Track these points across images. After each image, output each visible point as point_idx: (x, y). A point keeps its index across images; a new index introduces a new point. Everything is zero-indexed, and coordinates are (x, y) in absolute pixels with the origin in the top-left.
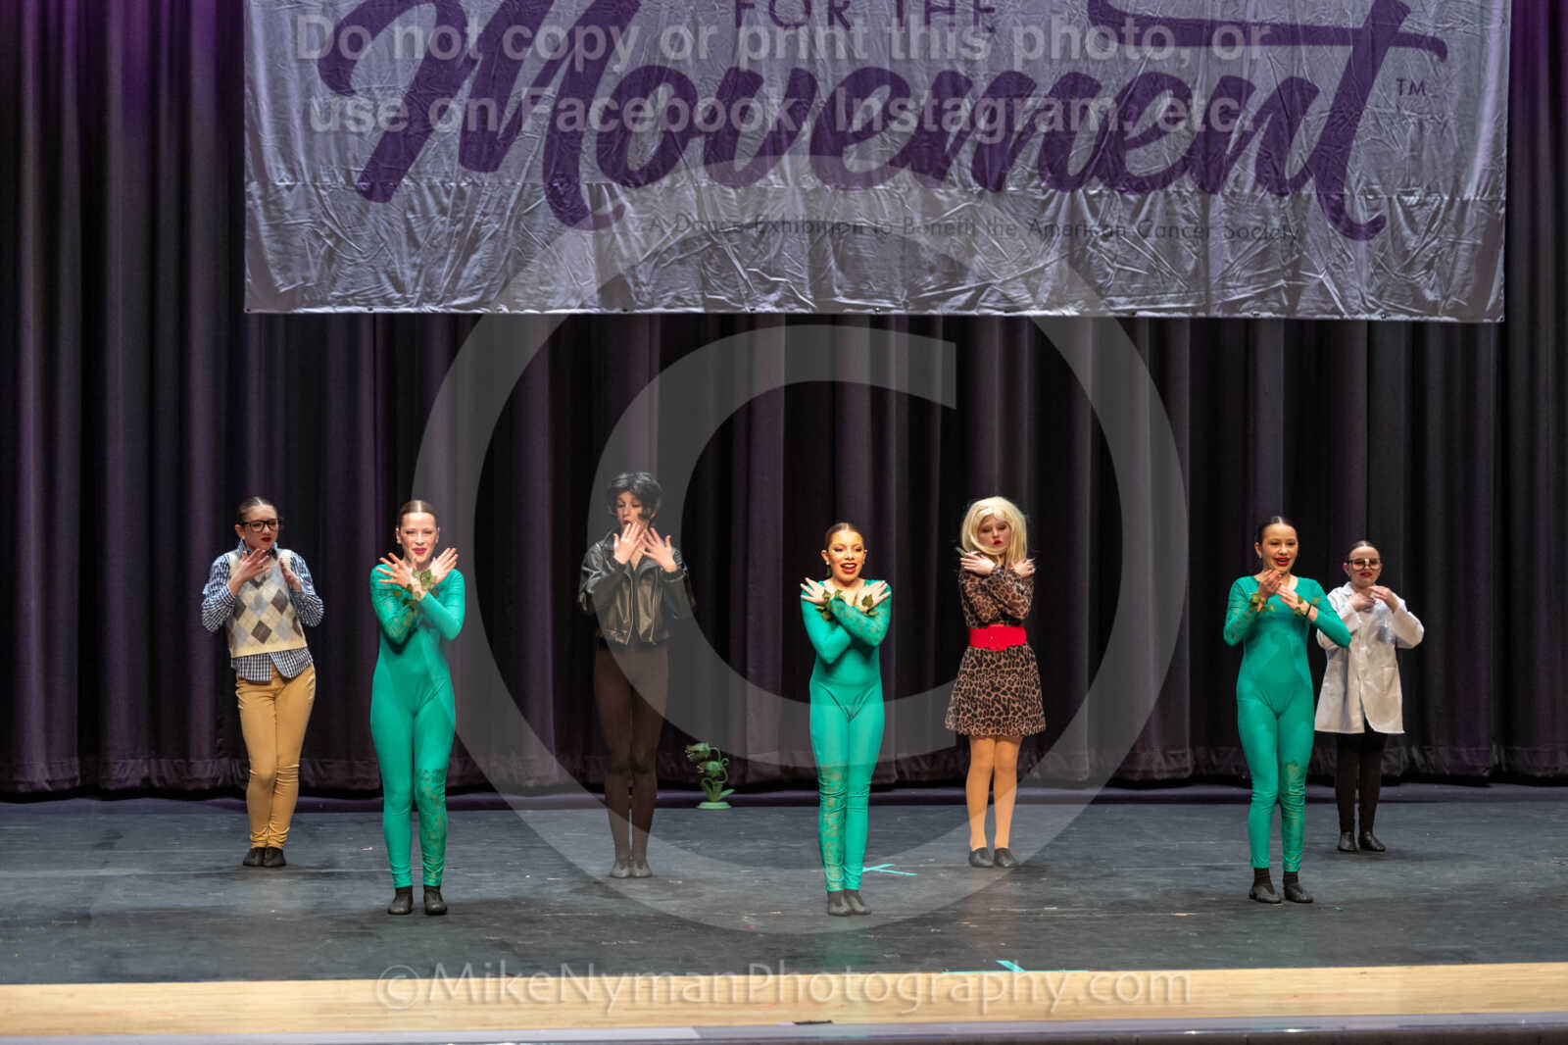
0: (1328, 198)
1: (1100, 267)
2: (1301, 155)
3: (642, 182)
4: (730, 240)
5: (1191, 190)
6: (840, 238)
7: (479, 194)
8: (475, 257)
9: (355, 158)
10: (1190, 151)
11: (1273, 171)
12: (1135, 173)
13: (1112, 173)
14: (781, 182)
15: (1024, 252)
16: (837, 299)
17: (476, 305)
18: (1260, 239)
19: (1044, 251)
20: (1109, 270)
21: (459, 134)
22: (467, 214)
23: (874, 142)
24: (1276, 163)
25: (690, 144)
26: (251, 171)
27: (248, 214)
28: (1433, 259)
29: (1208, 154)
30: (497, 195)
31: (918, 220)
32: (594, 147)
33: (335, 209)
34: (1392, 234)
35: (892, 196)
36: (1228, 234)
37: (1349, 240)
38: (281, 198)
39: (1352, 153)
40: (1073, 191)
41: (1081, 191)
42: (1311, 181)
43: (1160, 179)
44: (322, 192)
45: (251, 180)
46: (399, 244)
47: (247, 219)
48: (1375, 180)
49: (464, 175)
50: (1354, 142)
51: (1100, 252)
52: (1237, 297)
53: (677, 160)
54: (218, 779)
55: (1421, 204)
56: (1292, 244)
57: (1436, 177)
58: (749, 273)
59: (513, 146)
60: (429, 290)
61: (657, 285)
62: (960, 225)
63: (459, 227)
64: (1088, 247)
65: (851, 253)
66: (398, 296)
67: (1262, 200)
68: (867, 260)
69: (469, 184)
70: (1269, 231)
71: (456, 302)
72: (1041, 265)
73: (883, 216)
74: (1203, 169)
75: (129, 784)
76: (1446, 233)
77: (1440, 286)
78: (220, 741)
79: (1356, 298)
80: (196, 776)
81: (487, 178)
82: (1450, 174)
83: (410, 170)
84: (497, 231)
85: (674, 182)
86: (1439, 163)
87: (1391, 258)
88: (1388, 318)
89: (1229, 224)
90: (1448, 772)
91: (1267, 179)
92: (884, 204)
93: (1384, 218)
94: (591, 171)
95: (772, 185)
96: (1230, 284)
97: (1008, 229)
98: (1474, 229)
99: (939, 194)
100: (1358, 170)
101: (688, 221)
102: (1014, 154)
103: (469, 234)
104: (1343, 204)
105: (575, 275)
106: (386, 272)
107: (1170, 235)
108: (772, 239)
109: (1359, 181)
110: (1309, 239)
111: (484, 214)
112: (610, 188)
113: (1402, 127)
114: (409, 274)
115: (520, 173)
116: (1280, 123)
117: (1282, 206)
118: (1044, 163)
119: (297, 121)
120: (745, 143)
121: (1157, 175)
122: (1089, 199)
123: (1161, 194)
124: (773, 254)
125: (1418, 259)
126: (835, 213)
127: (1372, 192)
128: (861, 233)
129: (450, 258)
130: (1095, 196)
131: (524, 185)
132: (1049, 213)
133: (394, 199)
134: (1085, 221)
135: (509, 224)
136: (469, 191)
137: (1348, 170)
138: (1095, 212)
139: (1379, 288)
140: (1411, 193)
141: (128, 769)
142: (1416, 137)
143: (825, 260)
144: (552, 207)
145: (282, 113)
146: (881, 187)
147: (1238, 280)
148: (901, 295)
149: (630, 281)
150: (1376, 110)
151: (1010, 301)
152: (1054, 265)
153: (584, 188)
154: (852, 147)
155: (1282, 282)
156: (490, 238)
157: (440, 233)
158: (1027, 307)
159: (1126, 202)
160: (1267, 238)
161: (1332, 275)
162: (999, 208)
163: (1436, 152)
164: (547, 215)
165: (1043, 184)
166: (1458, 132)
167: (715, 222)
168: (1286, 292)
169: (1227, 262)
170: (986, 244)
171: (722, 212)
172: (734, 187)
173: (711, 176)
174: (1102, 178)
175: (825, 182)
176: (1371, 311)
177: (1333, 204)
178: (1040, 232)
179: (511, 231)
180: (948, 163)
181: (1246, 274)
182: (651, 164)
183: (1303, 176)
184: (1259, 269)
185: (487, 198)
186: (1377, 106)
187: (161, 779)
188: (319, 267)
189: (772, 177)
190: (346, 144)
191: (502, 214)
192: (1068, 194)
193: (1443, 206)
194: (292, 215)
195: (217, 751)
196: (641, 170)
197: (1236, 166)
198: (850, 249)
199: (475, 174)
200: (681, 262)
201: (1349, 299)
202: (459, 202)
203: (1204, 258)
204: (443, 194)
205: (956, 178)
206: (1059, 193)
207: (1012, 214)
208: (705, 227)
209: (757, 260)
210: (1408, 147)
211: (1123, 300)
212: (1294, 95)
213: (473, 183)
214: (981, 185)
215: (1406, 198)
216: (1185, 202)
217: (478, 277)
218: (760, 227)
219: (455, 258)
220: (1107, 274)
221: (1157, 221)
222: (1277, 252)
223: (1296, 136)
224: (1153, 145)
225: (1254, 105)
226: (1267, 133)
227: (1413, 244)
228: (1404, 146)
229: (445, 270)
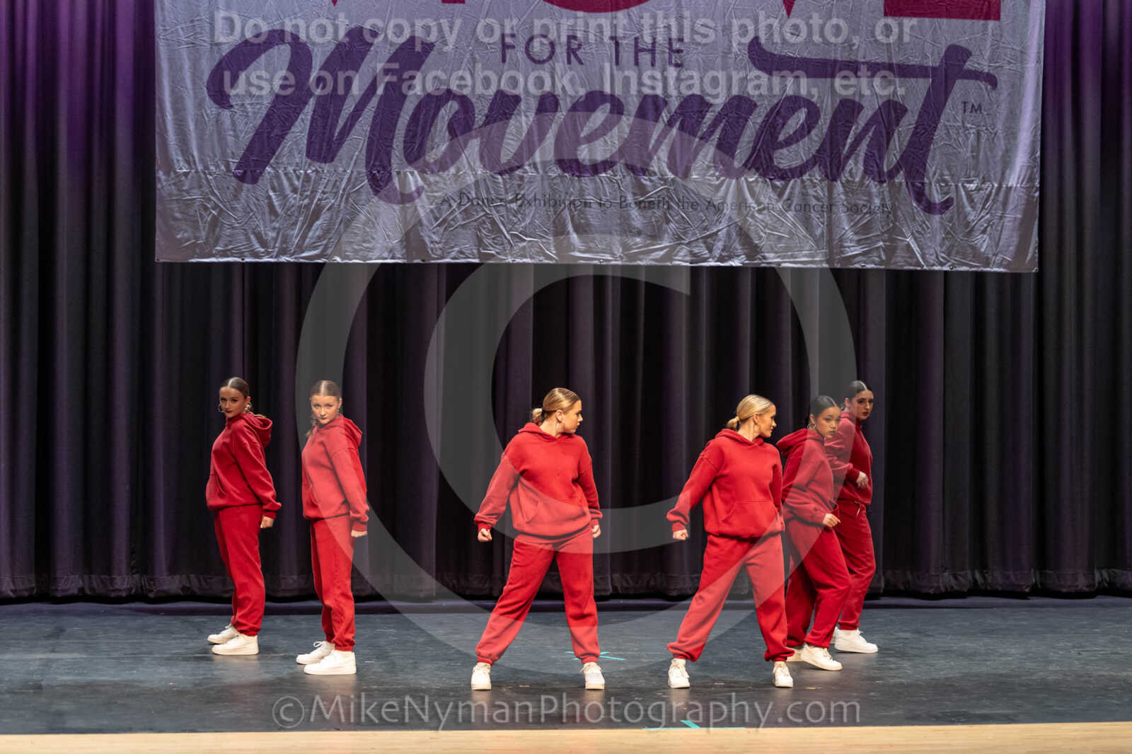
0: (913, 185)
1: (758, 234)
2: (894, 155)
3: (436, 170)
4: (498, 212)
5: (819, 178)
6: (576, 210)
7: (321, 178)
8: (318, 222)
9: (233, 153)
10: (818, 151)
11: (875, 166)
12: (781, 166)
13: (765, 166)
14: (533, 170)
15: (704, 221)
16: (573, 254)
17: (318, 256)
18: (866, 213)
19: (717, 220)
20: (762, 234)
21: (306, 137)
22: (312, 192)
23: (599, 143)
24: (878, 161)
25: (470, 144)
26: (159, 162)
27: (157, 192)
28: (986, 228)
29: (832, 154)
30: (333, 179)
31: (630, 198)
32: (401, 146)
33: (219, 189)
34: (958, 210)
35: (611, 181)
36: (845, 210)
37: (927, 214)
38: (180, 181)
39: (931, 154)
40: (737, 179)
41: (743, 178)
42: (902, 173)
43: (798, 170)
44: (210, 177)
45: (160, 169)
46: (264, 213)
47: (158, 197)
48: (946, 172)
49: (310, 165)
50: (932, 146)
51: (756, 221)
52: (850, 254)
53: (461, 155)
54: (132, 589)
55: (978, 189)
56: (888, 216)
57: (988, 171)
58: (512, 235)
59: (346, 143)
60: (284, 246)
61: (446, 243)
62: (659, 202)
63: (306, 201)
64: (748, 218)
65: (582, 221)
66: (263, 250)
67: (868, 186)
68: (593, 225)
69: (313, 171)
70: (873, 207)
71: (304, 255)
72: (715, 230)
73: (606, 195)
74: (828, 164)
75: (70, 592)
76: (995, 210)
77: (992, 247)
78: (134, 562)
79: (931, 255)
80: (117, 587)
81: (326, 167)
82: (999, 169)
83: (272, 161)
84: (333, 204)
85: (458, 170)
86: (991, 161)
87: (957, 227)
88: (954, 269)
89: (845, 203)
90: (1000, 589)
91: (872, 172)
92: (606, 186)
93: (952, 199)
94: (398, 162)
95: (527, 172)
96: (846, 244)
97: (692, 205)
98: (1016, 207)
99: (645, 180)
100: (934, 166)
101: (468, 198)
102: (696, 153)
103: (313, 206)
104: (924, 189)
105: (388, 236)
106: (254, 233)
107: (805, 210)
108: (527, 212)
109: (935, 174)
110: (899, 213)
111: (324, 193)
112: (412, 174)
113: (966, 135)
114: (272, 234)
115: (350, 164)
116: (881, 132)
117: (882, 190)
118: (718, 159)
119: (192, 126)
120: (509, 144)
121: (796, 167)
122: (749, 184)
123: (799, 181)
124: (528, 221)
125: (975, 228)
126: (572, 193)
127: (944, 181)
128: (590, 207)
129: (299, 224)
130: (753, 182)
131: (352, 172)
132: (721, 193)
133: (260, 182)
134: (745, 200)
135: (341, 201)
136: (313, 176)
137: (928, 166)
138: (753, 194)
139: (948, 248)
140: (971, 182)
141: (69, 582)
142: (975, 143)
143: (564, 226)
144: (371, 186)
145: (181, 121)
146: (604, 175)
147: (851, 241)
148: (618, 251)
149: (427, 240)
150: (948, 124)
151: (693, 255)
152: (724, 230)
153: (394, 173)
154: (583, 146)
155: (881, 243)
156: (328, 209)
157: (293, 206)
158: (705, 260)
159: (774, 187)
160: (870, 212)
161: (915, 239)
162: (686, 191)
163: (989, 153)
164: (369, 193)
165: (717, 174)
166: (1004, 138)
167: (487, 199)
168: (884, 250)
169: (844, 229)
170: (677, 215)
171: (492, 192)
172: (501, 174)
173: (484, 166)
174: (757, 170)
175: (564, 171)
176: (942, 264)
177: (916, 189)
178: (714, 206)
179: (343, 204)
180: (651, 159)
181: (856, 238)
182: (442, 158)
183: (897, 169)
184: (868, 234)
185: (326, 181)
186: (948, 121)
187: (92, 589)
188: (207, 228)
189: (527, 168)
190: (226, 143)
191: (336, 193)
192: (734, 181)
193: (994, 191)
194: (188, 193)
195: (132, 569)
196: (436, 162)
197: (850, 162)
198: (582, 218)
199: (317, 165)
200: (463, 226)
201: (927, 256)
202: (305, 184)
203: (830, 226)
204: (294, 178)
205: (656, 170)
206: (727, 180)
207: (695, 194)
208: (480, 202)
209: (517, 226)
210: (969, 149)
211: (772, 255)
212: (892, 111)
213: (317, 171)
214: (673, 173)
215: (968, 185)
216: (815, 187)
217: (319, 238)
218: (519, 202)
219: (303, 224)
220: (761, 237)
221: (795, 201)
222: (878, 223)
223: (892, 140)
224: (794, 146)
225: (863, 119)
226: (872, 139)
227: (972, 218)
228: (967, 147)
229: (296, 232)
